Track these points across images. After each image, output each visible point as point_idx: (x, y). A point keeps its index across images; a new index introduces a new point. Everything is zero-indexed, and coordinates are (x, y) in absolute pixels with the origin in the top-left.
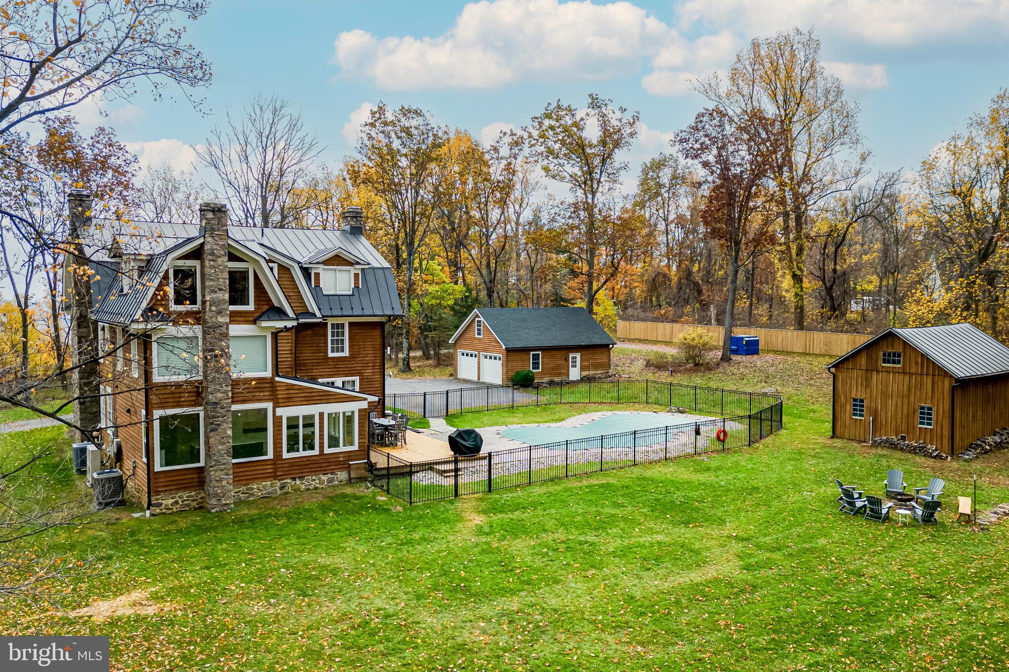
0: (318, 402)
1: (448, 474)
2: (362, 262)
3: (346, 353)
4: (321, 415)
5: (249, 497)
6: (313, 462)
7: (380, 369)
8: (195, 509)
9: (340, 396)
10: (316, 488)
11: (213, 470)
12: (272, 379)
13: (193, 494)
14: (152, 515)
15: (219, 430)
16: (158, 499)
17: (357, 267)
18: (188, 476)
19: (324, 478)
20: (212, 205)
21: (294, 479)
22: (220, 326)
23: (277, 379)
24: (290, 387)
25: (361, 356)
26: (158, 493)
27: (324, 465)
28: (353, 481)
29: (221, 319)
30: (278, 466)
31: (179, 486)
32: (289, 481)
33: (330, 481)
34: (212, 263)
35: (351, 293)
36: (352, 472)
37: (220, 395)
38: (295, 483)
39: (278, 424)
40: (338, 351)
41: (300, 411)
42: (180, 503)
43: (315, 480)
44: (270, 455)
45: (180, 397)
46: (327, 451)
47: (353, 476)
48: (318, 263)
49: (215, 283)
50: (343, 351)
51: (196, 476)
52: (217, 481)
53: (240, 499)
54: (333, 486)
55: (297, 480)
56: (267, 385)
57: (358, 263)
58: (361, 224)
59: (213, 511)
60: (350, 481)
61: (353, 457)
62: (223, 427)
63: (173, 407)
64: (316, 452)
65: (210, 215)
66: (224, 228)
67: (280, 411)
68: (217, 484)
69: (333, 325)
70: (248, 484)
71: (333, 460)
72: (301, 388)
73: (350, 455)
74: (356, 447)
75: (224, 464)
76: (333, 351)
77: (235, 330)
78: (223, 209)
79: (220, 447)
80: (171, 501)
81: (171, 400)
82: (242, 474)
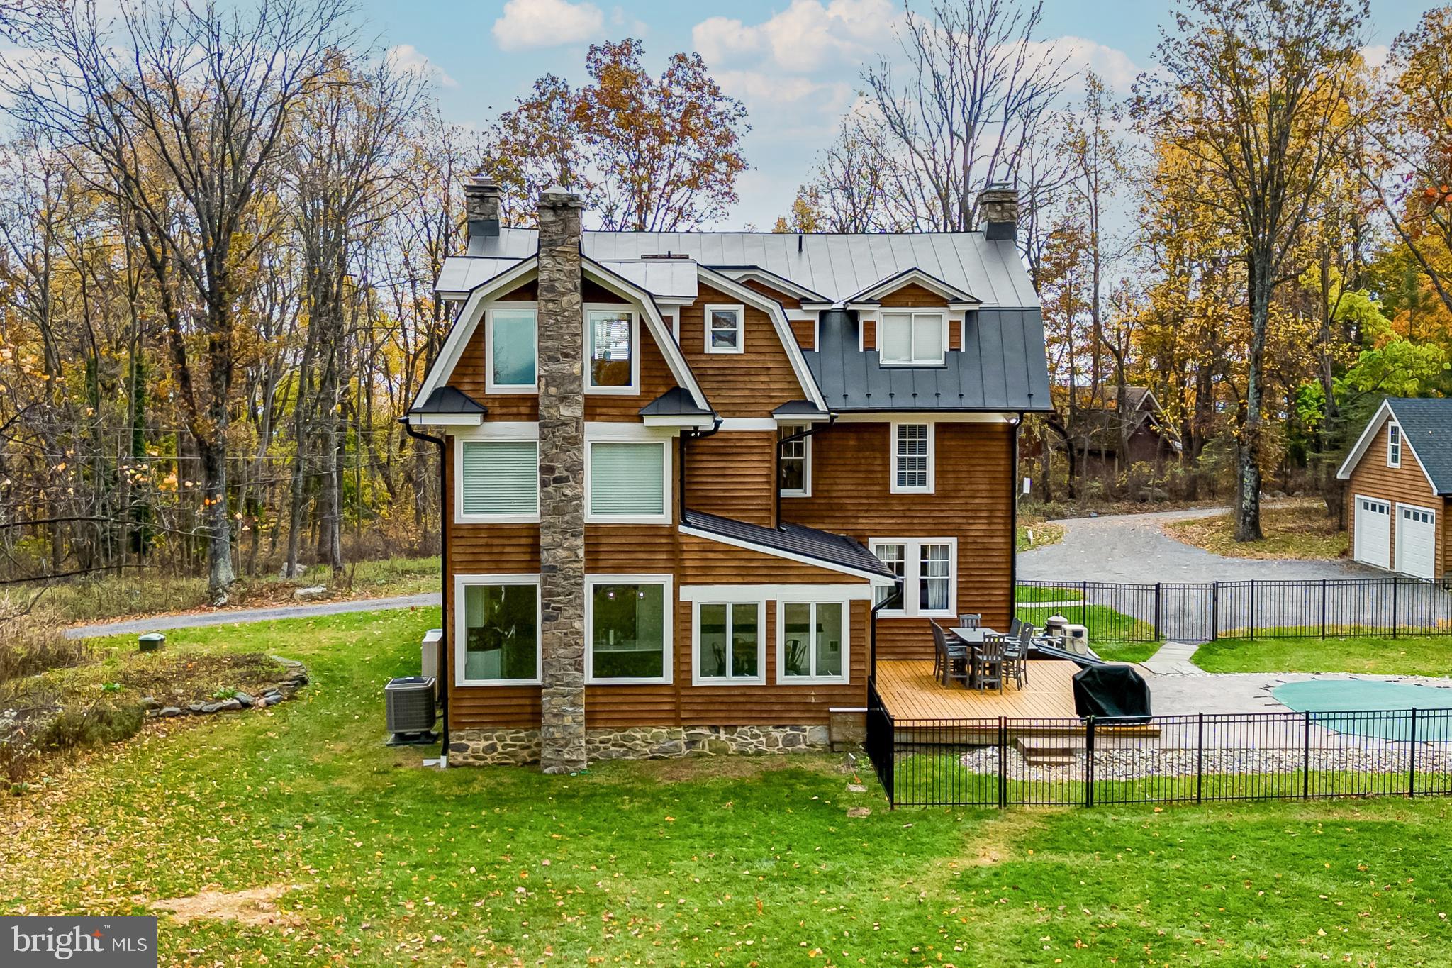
0: (763, 580)
1: (1040, 759)
2: (964, 298)
3: (930, 488)
4: (771, 605)
5: (626, 754)
6: (755, 699)
7: (1004, 524)
8: (525, 763)
9: (810, 571)
10: (759, 753)
11: (547, 694)
12: (673, 528)
13: (522, 735)
14: (451, 765)
15: (560, 619)
16: (461, 738)
17: (953, 307)
18: (515, 702)
19: (778, 734)
20: (553, 198)
21: (715, 729)
22: (563, 424)
23: (683, 529)
24: (709, 546)
25: (962, 494)
26: (460, 726)
27: (777, 707)
28: (836, 747)
29: (565, 411)
30: (682, 700)
31: (496, 718)
32: (706, 732)
33: (790, 741)
34: (550, 305)
35: (941, 362)
36: (834, 730)
37: (561, 553)
38: (718, 738)
39: (683, 617)
40: (912, 483)
41: (729, 595)
42: (500, 750)
43: (757, 736)
44: (667, 678)
45: (502, 553)
46: (782, 679)
47: (836, 737)
48: (870, 301)
49: (556, 343)
50: (923, 481)
51: (528, 702)
52: (555, 715)
53: (609, 756)
54: (794, 753)
55: (722, 731)
56: (663, 541)
57: (957, 301)
58: (1012, 216)
59: (547, 771)
60: (832, 748)
61: (838, 699)
62: (566, 614)
63: (489, 571)
64: (760, 679)
65: (549, 217)
66: (575, 239)
67: (687, 593)
68: (554, 721)
69: (902, 429)
70: (625, 729)
71: (794, 700)
72: (730, 550)
73: (832, 695)
74: (844, 679)
75: (568, 684)
76: (901, 482)
77: (596, 431)
78: (572, 205)
79: (561, 651)
80: (484, 743)
81: (486, 558)
82: (614, 708)
